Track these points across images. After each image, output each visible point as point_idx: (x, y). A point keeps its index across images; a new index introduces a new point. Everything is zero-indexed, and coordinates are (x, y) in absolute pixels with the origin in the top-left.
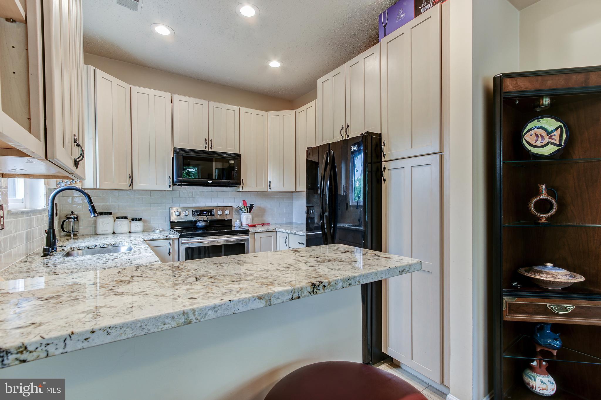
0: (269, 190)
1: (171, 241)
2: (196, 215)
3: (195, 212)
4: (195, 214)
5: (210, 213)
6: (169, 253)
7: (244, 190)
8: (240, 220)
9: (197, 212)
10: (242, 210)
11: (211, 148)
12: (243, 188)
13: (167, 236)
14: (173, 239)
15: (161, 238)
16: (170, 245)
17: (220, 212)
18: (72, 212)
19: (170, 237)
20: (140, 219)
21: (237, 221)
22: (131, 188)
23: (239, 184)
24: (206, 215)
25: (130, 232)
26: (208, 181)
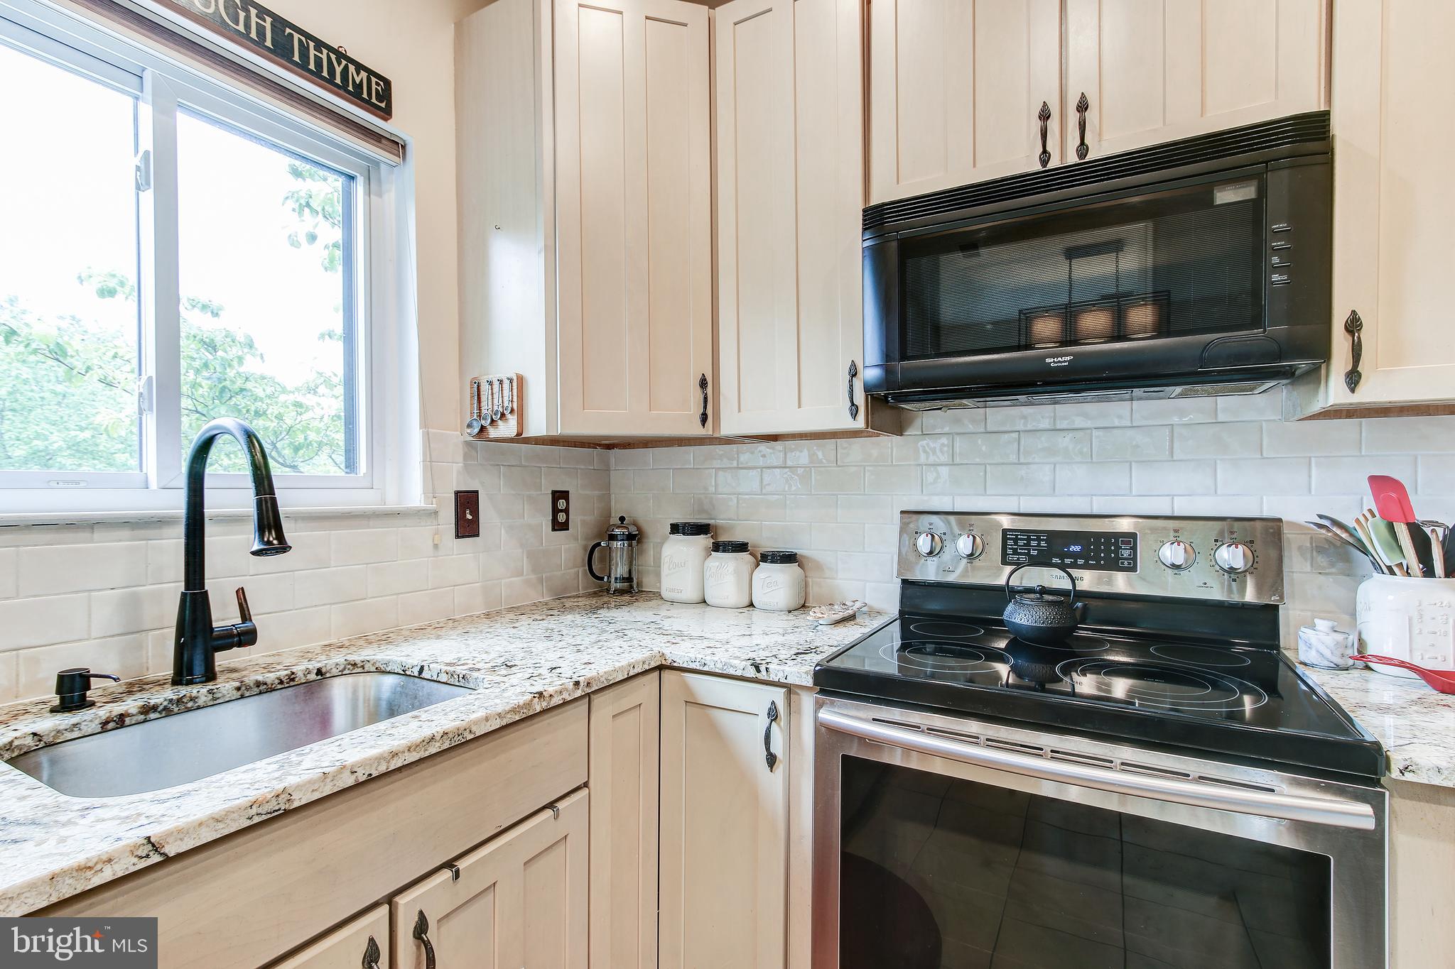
1: (778, 697)
2: (1023, 558)
3: (1016, 540)
4: (1016, 552)
5: (1108, 551)
6: (771, 760)
7: (1367, 394)
9: (1028, 544)
10: (1365, 551)
11: (1083, 147)
12: (1353, 379)
13: (757, 668)
14: (790, 690)
15: (732, 672)
16: (773, 714)
17: (1173, 553)
18: (616, 518)
19: (773, 677)
20: (789, 558)
21: (1313, 627)
22: (708, 431)
23: (1324, 353)
24: (1081, 562)
25: (751, 605)
26: (1048, 360)
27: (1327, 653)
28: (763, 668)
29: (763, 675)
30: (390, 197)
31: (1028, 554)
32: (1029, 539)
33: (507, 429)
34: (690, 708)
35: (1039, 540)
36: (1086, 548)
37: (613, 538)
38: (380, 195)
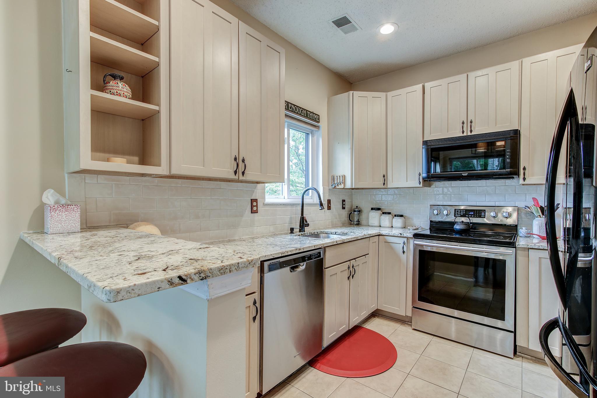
1: (405, 240)
2: (459, 215)
3: (458, 211)
4: (457, 214)
5: (479, 214)
6: (404, 252)
7: (527, 182)
11: (471, 131)
12: (524, 179)
13: (401, 234)
14: (408, 238)
15: (395, 235)
16: (404, 243)
17: (493, 214)
18: (357, 207)
19: (404, 236)
20: (402, 216)
21: (522, 229)
22: (385, 186)
23: (517, 174)
24: (473, 216)
25: (392, 227)
26: (463, 174)
27: (524, 234)
28: (402, 234)
29: (402, 235)
30: (315, 137)
31: (461, 214)
32: (461, 211)
33: (342, 186)
34: (385, 243)
35: (463, 211)
36: (474, 213)
37: (355, 211)
38: (313, 137)
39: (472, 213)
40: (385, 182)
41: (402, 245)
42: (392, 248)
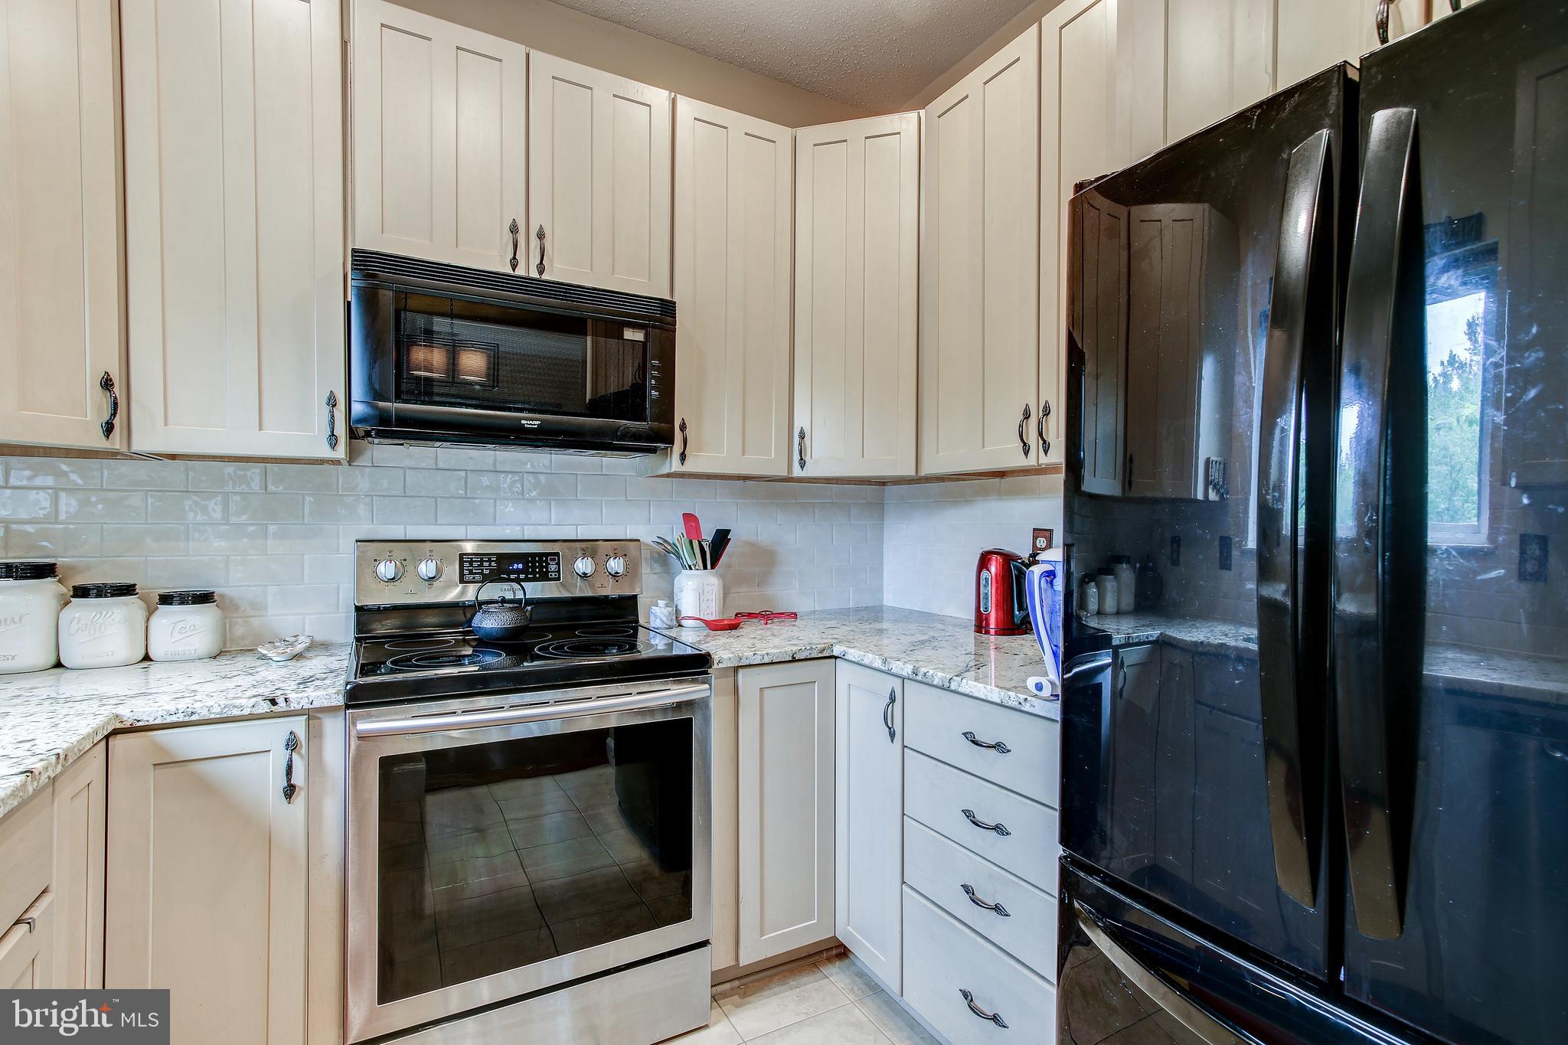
0: (797, 472)
1: (299, 726)
2: (478, 577)
3: (471, 563)
4: (471, 572)
5: (541, 567)
6: (290, 791)
7: (689, 467)
8: (670, 597)
9: (481, 565)
10: (679, 557)
11: (541, 269)
12: (683, 457)
13: (273, 702)
14: (312, 715)
15: (236, 712)
16: (292, 744)
17: (583, 565)
19: (294, 706)
20: (204, 598)
21: (655, 605)
22: (116, 442)
23: (669, 440)
24: (522, 576)
25: (147, 658)
26: (523, 422)
27: (665, 619)
28: (281, 701)
29: (282, 706)
31: (482, 573)
32: (482, 561)
34: (162, 771)
35: (490, 561)
36: (526, 565)
39: (520, 566)
40: (114, 414)
41: (280, 756)
42: (208, 788)
